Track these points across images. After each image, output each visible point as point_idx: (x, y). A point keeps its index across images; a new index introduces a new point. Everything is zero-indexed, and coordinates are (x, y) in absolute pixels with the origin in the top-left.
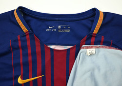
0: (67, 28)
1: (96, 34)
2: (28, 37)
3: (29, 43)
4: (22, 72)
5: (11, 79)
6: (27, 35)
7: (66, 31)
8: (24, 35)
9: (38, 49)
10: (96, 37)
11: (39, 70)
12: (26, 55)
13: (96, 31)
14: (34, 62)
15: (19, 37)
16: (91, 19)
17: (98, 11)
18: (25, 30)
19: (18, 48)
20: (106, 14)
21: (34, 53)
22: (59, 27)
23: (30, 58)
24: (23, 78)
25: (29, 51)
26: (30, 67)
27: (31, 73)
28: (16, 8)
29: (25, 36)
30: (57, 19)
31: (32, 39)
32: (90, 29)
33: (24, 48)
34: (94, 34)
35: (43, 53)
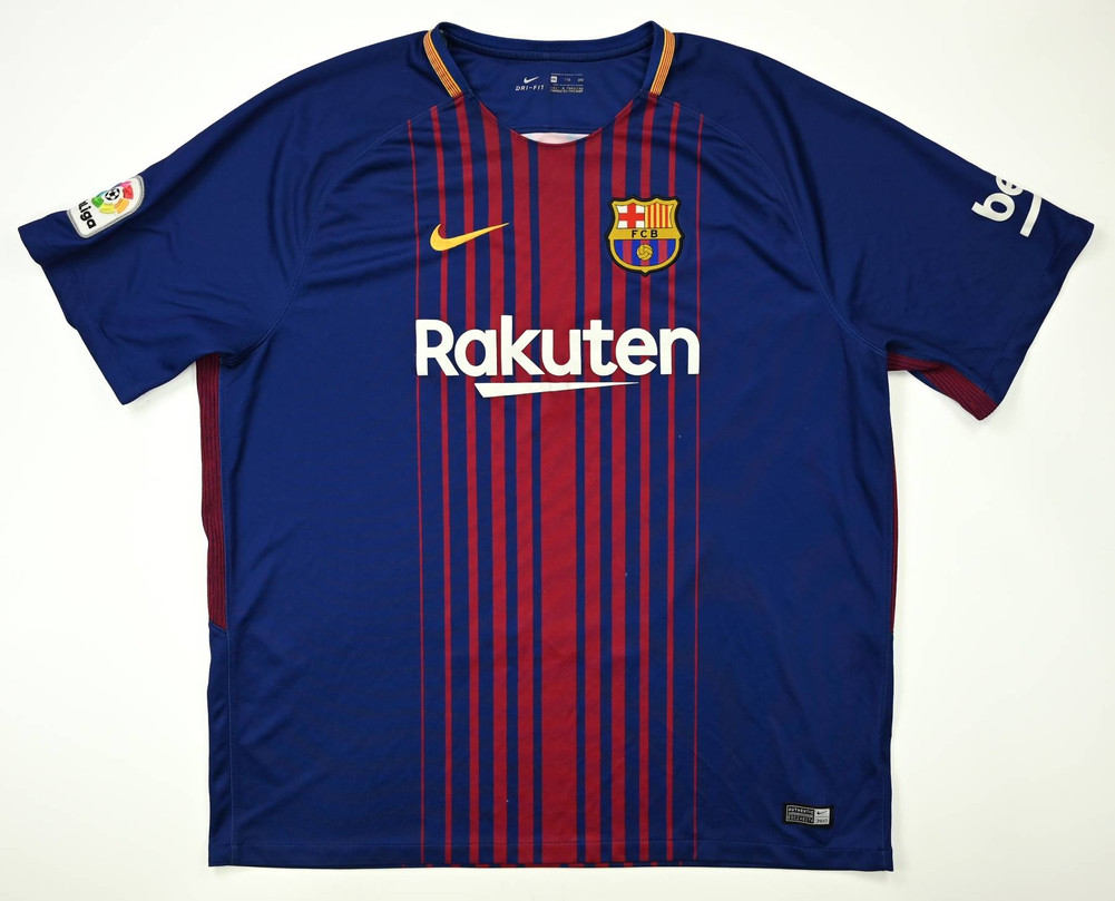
0: (574, 81)
1: (658, 97)
2: (461, 111)
3: (464, 137)
4: (442, 214)
5: (410, 236)
6: (459, 104)
7: (571, 90)
8: (450, 105)
9: (492, 144)
10: (657, 105)
11: (495, 207)
12: (454, 163)
13: (657, 87)
14: (480, 185)
15: (434, 111)
16: (640, 54)
17: (661, 31)
18: (453, 88)
19: (430, 145)
20: (681, 38)
21: (479, 156)
22: (554, 79)
23: (467, 174)
24: (446, 234)
25: (465, 152)
26: (468, 201)
27: (468, 217)
28: (430, 26)
29: (454, 107)
30: (546, 55)
31: (475, 117)
32: (640, 84)
33: (451, 146)
34: (654, 95)
35: (506, 154)
